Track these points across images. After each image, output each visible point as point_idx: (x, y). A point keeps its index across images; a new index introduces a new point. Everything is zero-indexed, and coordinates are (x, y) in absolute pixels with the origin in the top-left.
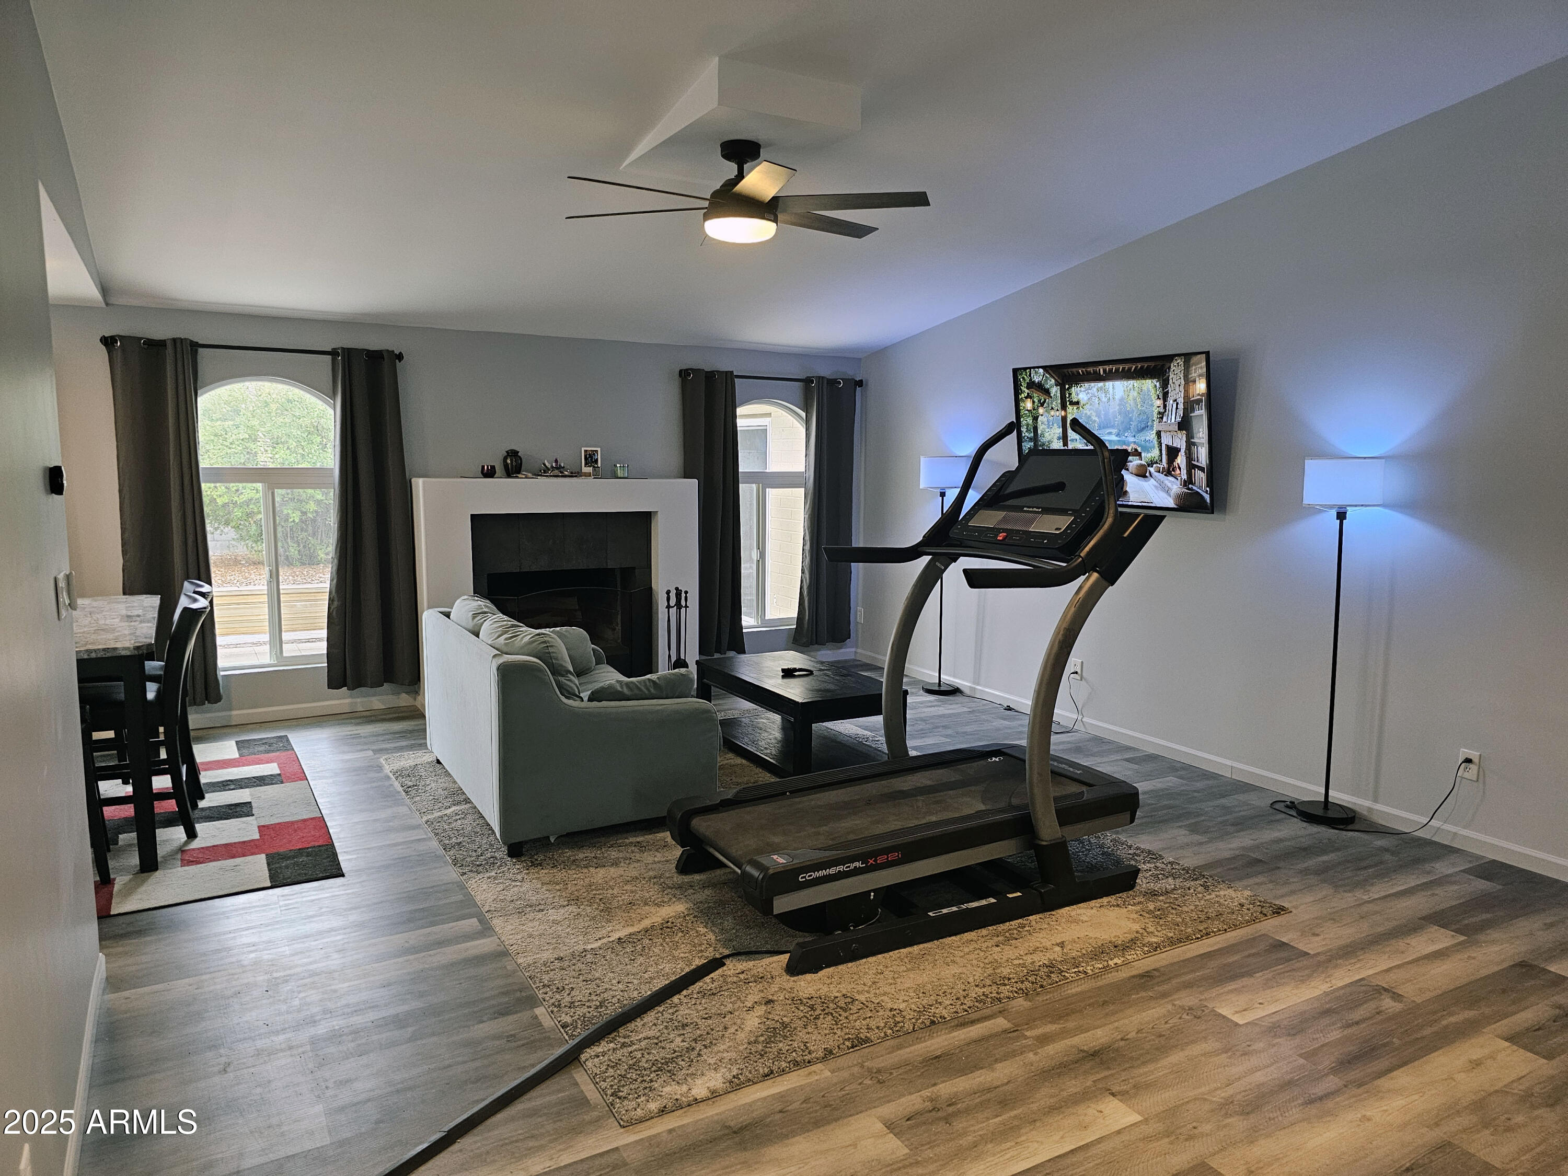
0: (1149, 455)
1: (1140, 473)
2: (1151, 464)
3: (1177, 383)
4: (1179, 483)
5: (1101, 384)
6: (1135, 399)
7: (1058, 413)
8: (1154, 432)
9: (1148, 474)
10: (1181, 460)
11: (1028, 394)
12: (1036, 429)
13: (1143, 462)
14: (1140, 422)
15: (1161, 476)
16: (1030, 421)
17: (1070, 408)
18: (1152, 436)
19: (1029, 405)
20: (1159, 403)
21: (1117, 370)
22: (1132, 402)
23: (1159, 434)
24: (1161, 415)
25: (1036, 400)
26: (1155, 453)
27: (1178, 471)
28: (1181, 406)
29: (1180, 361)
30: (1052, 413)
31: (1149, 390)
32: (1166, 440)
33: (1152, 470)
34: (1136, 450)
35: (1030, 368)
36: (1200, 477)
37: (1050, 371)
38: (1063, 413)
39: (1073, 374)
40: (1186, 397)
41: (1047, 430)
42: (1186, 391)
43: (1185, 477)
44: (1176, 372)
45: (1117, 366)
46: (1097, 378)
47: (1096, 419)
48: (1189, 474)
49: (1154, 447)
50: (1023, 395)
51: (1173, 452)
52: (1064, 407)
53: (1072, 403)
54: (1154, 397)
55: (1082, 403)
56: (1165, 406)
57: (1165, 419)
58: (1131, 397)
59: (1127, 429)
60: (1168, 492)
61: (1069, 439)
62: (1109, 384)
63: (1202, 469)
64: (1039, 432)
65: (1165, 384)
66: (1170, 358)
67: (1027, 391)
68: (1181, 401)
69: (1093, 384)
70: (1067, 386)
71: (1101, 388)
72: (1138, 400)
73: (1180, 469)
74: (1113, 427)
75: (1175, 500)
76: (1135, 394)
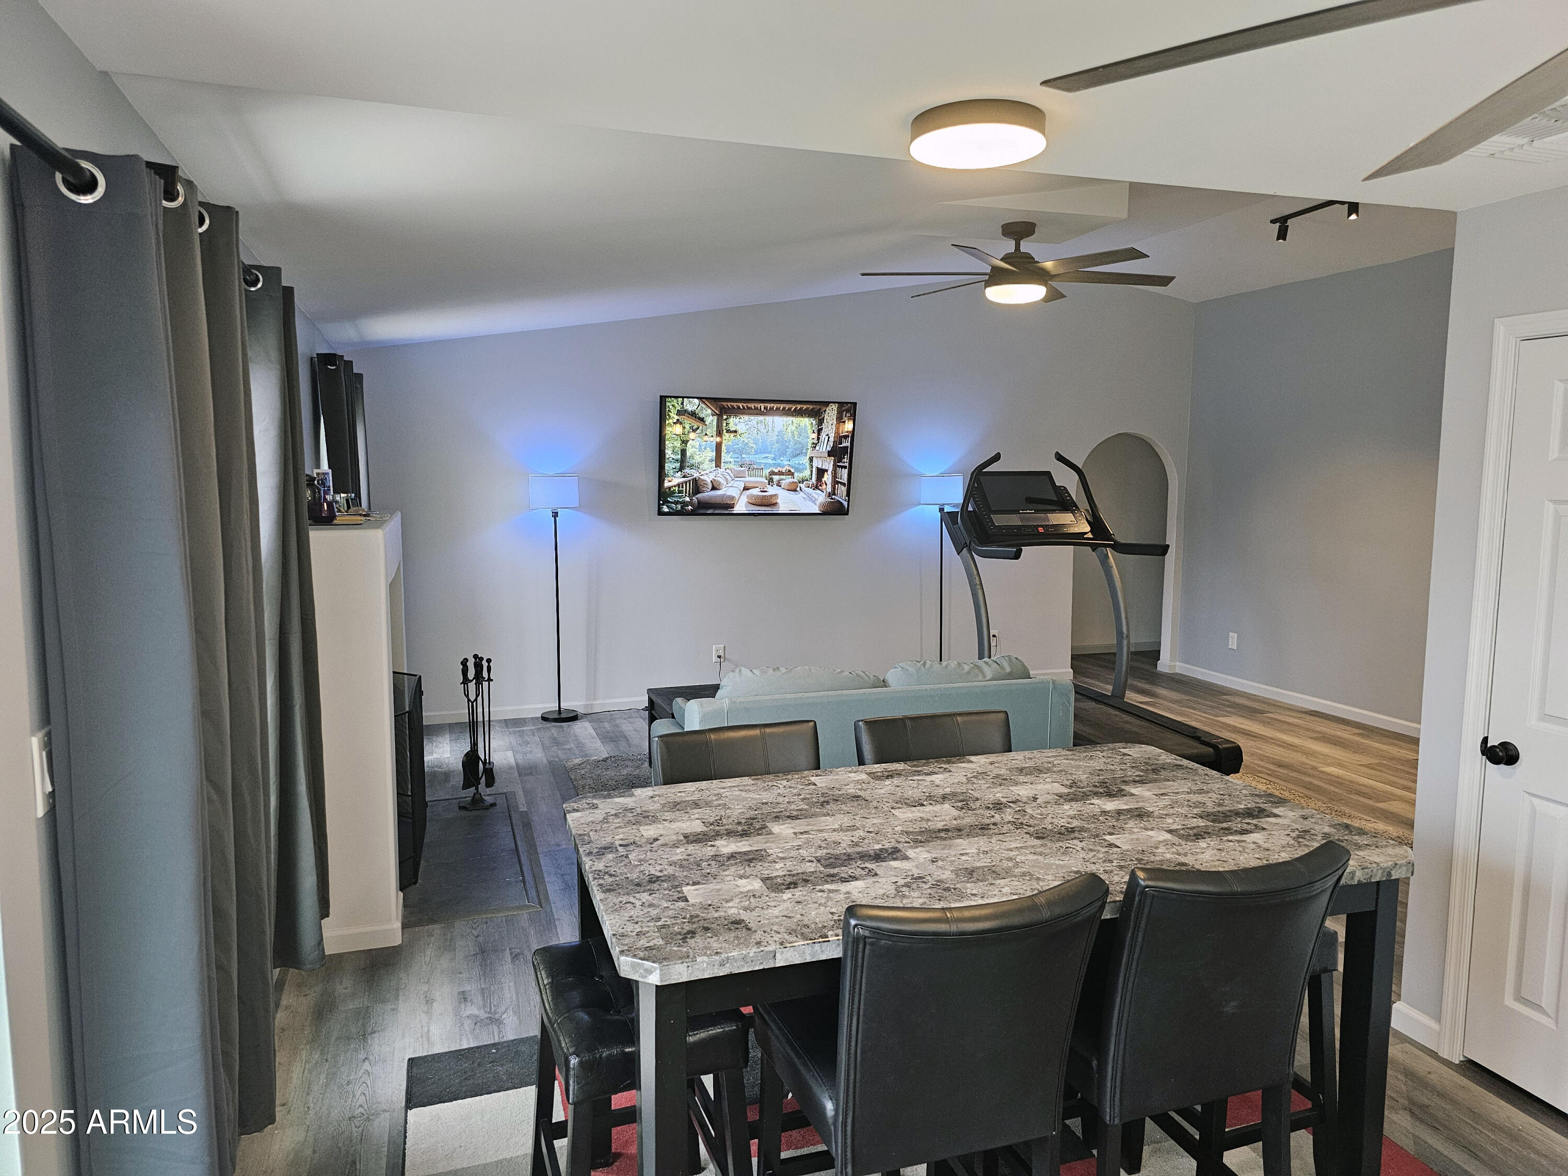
0: (801, 475)
1: (792, 488)
2: (802, 481)
3: (830, 423)
4: (824, 494)
5: (761, 418)
6: (792, 432)
7: (712, 439)
8: (808, 457)
9: (798, 489)
10: (827, 478)
11: (678, 420)
12: (683, 452)
13: (795, 480)
14: (796, 450)
15: (810, 491)
16: (678, 444)
17: (726, 436)
18: (806, 461)
19: (678, 429)
20: (815, 436)
21: (784, 408)
22: (790, 435)
23: (811, 459)
24: (814, 446)
25: (687, 426)
26: (807, 473)
27: (824, 486)
28: (832, 439)
29: (835, 407)
30: (706, 438)
31: (806, 426)
32: (817, 463)
33: (802, 485)
34: (790, 471)
35: (683, 398)
36: (842, 490)
37: (706, 402)
38: (718, 439)
39: (733, 407)
40: (837, 432)
41: (698, 453)
42: (838, 429)
43: (829, 489)
44: (831, 414)
45: (779, 405)
46: (759, 412)
47: (754, 445)
48: (834, 488)
49: (806, 469)
50: (671, 421)
51: (821, 472)
52: (719, 433)
53: (728, 431)
54: (810, 431)
55: (740, 432)
56: (818, 439)
57: (817, 448)
58: (789, 430)
59: (783, 454)
60: (814, 502)
61: (722, 461)
62: (769, 419)
63: (843, 484)
64: (688, 454)
65: (821, 422)
66: (827, 404)
67: (676, 417)
68: (832, 436)
69: (752, 418)
70: (725, 417)
71: (761, 422)
72: (796, 433)
73: (826, 484)
74: (770, 453)
75: (819, 507)
76: (794, 428)
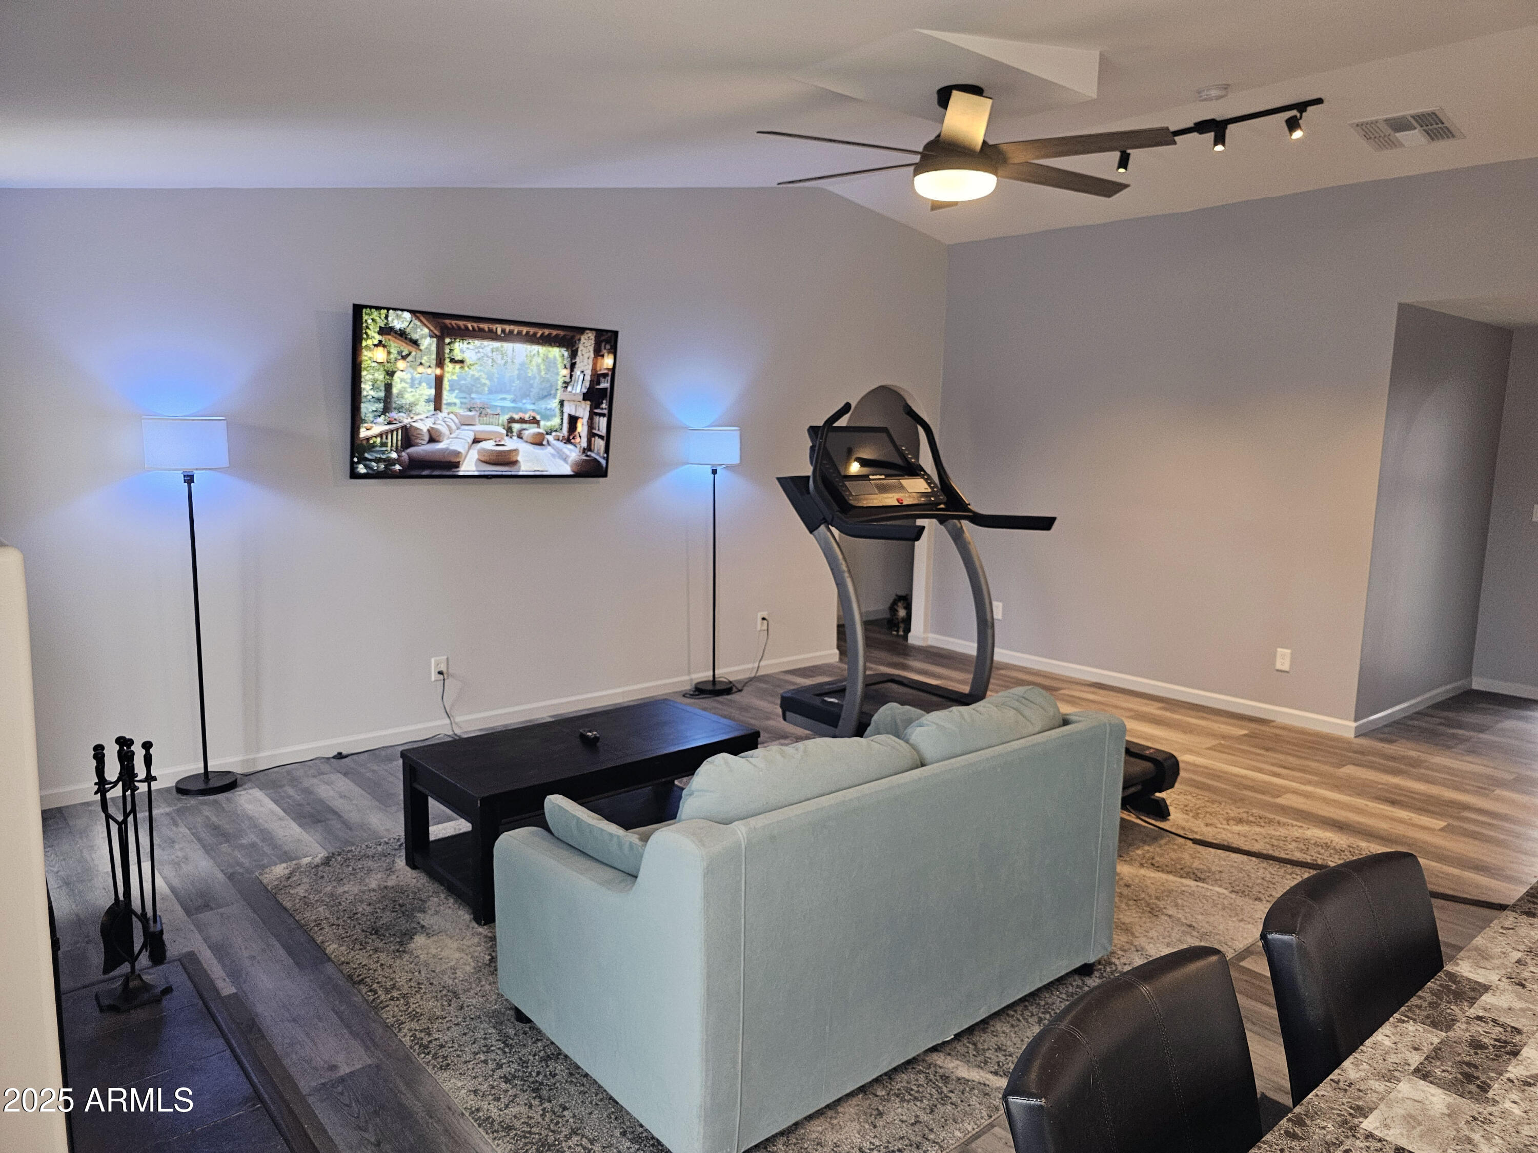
0: (549, 424)
1: (538, 441)
2: (549, 433)
3: (586, 355)
4: (577, 450)
5: (496, 344)
6: (538, 366)
7: (429, 371)
8: (557, 401)
9: (545, 442)
10: (582, 428)
11: (380, 342)
12: (388, 387)
13: (541, 431)
14: (543, 390)
15: (560, 445)
16: (380, 376)
17: (449, 367)
18: (554, 404)
19: (380, 355)
20: (566, 372)
21: (527, 333)
22: (535, 369)
23: (562, 403)
24: (566, 384)
25: (394, 351)
26: (556, 421)
27: (578, 440)
28: (588, 378)
29: (592, 335)
30: (421, 369)
31: (555, 358)
32: (569, 409)
33: (548, 437)
34: (534, 418)
35: (388, 309)
36: (599, 444)
37: (422, 318)
38: (438, 371)
39: (459, 327)
40: (594, 370)
41: (409, 390)
42: (595, 364)
43: (584, 444)
44: (586, 345)
45: (521, 328)
46: (492, 336)
47: (487, 382)
48: (589, 442)
49: (555, 416)
50: (369, 342)
51: (573, 420)
52: (440, 363)
53: (452, 361)
54: (560, 366)
55: (468, 362)
56: (571, 376)
57: (569, 389)
58: (534, 363)
59: (526, 395)
60: (565, 460)
61: (444, 402)
62: (508, 346)
63: (601, 437)
64: (395, 391)
65: (574, 354)
66: (582, 330)
67: (378, 338)
68: (588, 373)
69: (486, 343)
70: (447, 340)
71: (497, 349)
72: (542, 367)
73: (580, 437)
74: (508, 392)
75: (571, 466)
76: (540, 360)
